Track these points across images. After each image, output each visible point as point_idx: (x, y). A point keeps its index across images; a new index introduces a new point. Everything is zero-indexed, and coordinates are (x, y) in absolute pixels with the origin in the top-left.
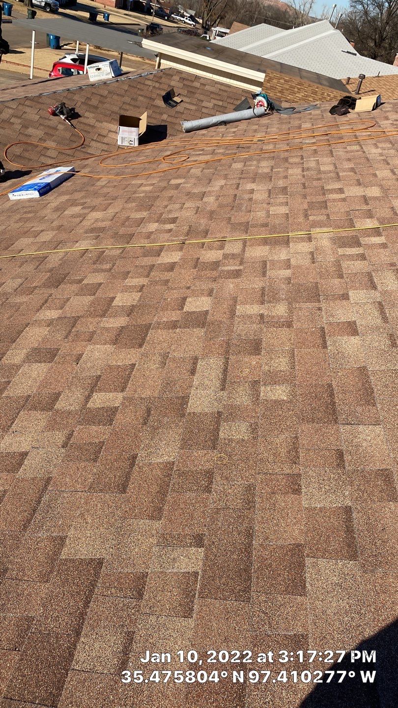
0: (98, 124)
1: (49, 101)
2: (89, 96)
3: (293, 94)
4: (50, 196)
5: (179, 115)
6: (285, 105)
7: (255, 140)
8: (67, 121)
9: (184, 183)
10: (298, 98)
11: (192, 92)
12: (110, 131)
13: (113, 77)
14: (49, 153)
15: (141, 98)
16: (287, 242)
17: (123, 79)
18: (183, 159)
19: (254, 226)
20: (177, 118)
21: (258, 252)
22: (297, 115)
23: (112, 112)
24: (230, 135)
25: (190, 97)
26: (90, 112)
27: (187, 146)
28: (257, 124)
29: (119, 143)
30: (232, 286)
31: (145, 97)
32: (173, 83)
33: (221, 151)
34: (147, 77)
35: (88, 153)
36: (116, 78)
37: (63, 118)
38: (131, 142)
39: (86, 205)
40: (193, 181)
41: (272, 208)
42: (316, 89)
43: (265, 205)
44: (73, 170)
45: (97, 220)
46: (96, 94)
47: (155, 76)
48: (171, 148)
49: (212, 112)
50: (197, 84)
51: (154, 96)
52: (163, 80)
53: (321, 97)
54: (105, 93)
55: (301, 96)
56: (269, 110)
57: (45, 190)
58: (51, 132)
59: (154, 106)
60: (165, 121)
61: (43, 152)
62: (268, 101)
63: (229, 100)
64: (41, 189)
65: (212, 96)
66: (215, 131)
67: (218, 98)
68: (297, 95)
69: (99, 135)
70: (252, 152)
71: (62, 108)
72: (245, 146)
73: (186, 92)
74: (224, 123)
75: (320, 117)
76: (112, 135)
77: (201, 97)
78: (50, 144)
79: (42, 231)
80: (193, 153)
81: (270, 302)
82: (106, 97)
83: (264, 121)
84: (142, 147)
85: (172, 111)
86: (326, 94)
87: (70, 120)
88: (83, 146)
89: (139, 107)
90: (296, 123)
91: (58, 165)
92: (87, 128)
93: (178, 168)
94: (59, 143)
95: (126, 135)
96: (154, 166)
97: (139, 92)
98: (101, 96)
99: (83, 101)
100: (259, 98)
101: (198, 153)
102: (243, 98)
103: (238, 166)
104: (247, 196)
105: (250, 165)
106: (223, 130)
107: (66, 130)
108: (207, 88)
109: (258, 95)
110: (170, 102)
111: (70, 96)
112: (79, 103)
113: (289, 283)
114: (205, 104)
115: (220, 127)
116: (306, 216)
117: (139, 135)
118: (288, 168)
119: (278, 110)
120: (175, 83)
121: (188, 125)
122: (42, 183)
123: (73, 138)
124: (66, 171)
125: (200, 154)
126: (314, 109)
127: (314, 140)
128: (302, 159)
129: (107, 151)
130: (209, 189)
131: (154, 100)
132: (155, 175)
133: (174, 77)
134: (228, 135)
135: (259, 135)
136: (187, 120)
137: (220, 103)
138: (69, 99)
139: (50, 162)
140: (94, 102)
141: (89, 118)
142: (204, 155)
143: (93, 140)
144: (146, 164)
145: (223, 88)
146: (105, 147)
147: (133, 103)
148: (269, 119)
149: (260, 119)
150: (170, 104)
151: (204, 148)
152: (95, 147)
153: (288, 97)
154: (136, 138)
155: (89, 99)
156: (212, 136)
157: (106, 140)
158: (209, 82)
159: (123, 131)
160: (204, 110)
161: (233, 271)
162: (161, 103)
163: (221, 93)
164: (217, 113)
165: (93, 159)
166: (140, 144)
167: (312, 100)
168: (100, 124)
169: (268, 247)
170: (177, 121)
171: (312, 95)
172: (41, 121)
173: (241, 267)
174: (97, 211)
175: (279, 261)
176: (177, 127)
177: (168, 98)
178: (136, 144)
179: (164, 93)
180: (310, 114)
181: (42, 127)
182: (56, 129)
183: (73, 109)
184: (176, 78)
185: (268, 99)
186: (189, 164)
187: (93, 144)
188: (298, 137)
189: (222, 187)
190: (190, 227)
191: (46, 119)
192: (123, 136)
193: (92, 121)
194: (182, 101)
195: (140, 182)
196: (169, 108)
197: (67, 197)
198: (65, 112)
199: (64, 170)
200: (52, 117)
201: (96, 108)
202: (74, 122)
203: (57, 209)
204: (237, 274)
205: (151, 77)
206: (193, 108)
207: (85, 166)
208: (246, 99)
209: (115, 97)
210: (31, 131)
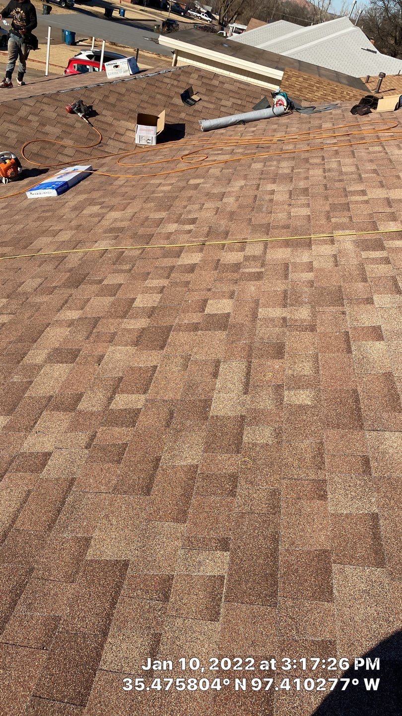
0: (116, 123)
1: (66, 98)
2: (107, 94)
3: (312, 93)
4: (68, 195)
5: (198, 114)
6: (304, 104)
7: (275, 139)
8: (85, 119)
9: (203, 183)
10: (317, 97)
11: (210, 90)
12: (127, 130)
13: (131, 75)
14: (66, 151)
15: (159, 96)
16: (309, 244)
17: (141, 77)
18: (202, 159)
19: (276, 228)
20: (195, 116)
21: (279, 254)
22: (317, 115)
23: (131, 110)
24: (249, 134)
25: (208, 96)
26: (107, 109)
27: (205, 145)
28: (276, 124)
29: (137, 142)
30: (253, 288)
31: (163, 95)
32: (191, 81)
33: (240, 150)
34: (165, 75)
35: (105, 152)
36: (135, 75)
37: (81, 116)
38: (148, 141)
39: (104, 205)
40: (212, 180)
41: (293, 210)
42: (336, 88)
43: (286, 207)
44: (91, 169)
45: (115, 220)
46: (114, 92)
47: (173, 74)
48: (189, 147)
49: (231, 111)
50: (216, 83)
51: (172, 94)
52: (182, 78)
53: (340, 96)
54: (123, 91)
55: (320, 95)
56: (288, 109)
57: (63, 189)
58: (69, 130)
59: (172, 104)
60: (183, 120)
61: (60, 151)
62: (287, 100)
63: (248, 99)
64: (59, 188)
65: (231, 94)
66: (233, 131)
67: (237, 96)
68: (315, 94)
69: (117, 133)
70: (271, 152)
71: (79, 106)
72: (264, 146)
73: (205, 90)
74: (243, 122)
75: (341, 116)
76: (129, 134)
77: (220, 96)
78: (68, 142)
79: (61, 230)
80: (212, 152)
81: (292, 305)
82: (123, 95)
83: (284, 120)
84: (160, 146)
85: (190, 110)
86: (345, 93)
87: (88, 118)
88: (100, 145)
89: (157, 106)
90: (316, 122)
91: (76, 163)
92: (104, 126)
93: (197, 168)
94: (76, 141)
95: (143, 134)
96: (172, 165)
97: (157, 90)
98: (119, 93)
99: (101, 98)
100: (279, 97)
101: (216, 152)
102: (262, 97)
103: (258, 166)
104: (267, 197)
105: (270, 166)
106: (241, 129)
107: (83, 128)
108: (226, 86)
109: (277, 94)
110: (188, 100)
111: (87, 93)
112: (97, 101)
113: (312, 286)
114: (223, 102)
115: (239, 126)
116: (328, 218)
117: (157, 133)
118: (308, 169)
119: (298, 110)
120: (193, 81)
121: (206, 123)
122: (60, 182)
123: (91, 137)
124: (83, 170)
125: (218, 154)
126: (334, 108)
127: (335, 141)
128: (323, 159)
129: (124, 150)
130: (229, 189)
131: (172, 98)
132: (174, 174)
133: (193, 75)
134: (248, 134)
135: (278, 135)
136: (206, 119)
137: (239, 102)
138: (87, 97)
139: (67, 160)
140: (112, 100)
141: (106, 116)
142: (223, 154)
143: (110, 138)
144: (164, 163)
145: (242, 86)
146: (123, 146)
147: (150, 101)
148: (289, 118)
149: (280, 118)
150: (188, 103)
151: (223, 147)
152: (112, 146)
153: (307, 96)
154: (154, 136)
155: (107, 97)
156: (231, 136)
157: (123, 139)
158: (228, 80)
159: (141, 130)
160: (223, 109)
161: (254, 273)
162: (179, 101)
163: (240, 91)
164: (236, 111)
165: (111, 157)
166: (157, 143)
167: (331, 98)
168: (118, 122)
169: (289, 250)
170: (195, 120)
171: (331, 94)
172: (59, 119)
173: (263, 270)
174: (115, 210)
175: (302, 264)
176: (195, 126)
177: (186, 96)
178: (154, 143)
179: (182, 92)
180: (331, 113)
181: (59, 125)
182: (73, 127)
183: (91, 107)
184: (195, 76)
185: (288, 98)
186: (208, 164)
187: (111, 142)
188: (319, 137)
189: (242, 187)
190: (210, 228)
191: (63, 116)
192: (141, 135)
193: (109, 119)
194: (200, 99)
195: (158, 182)
196: (187, 107)
197: (85, 196)
198: (82, 109)
199: (82, 168)
200: (69, 115)
201: (114, 106)
202: (92, 120)
203: (75, 208)
204: (258, 276)
205: (170, 74)
206: (212, 106)
207: (102, 165)
208: (265, 98)
209: (133, 95)
210: (48, 128)
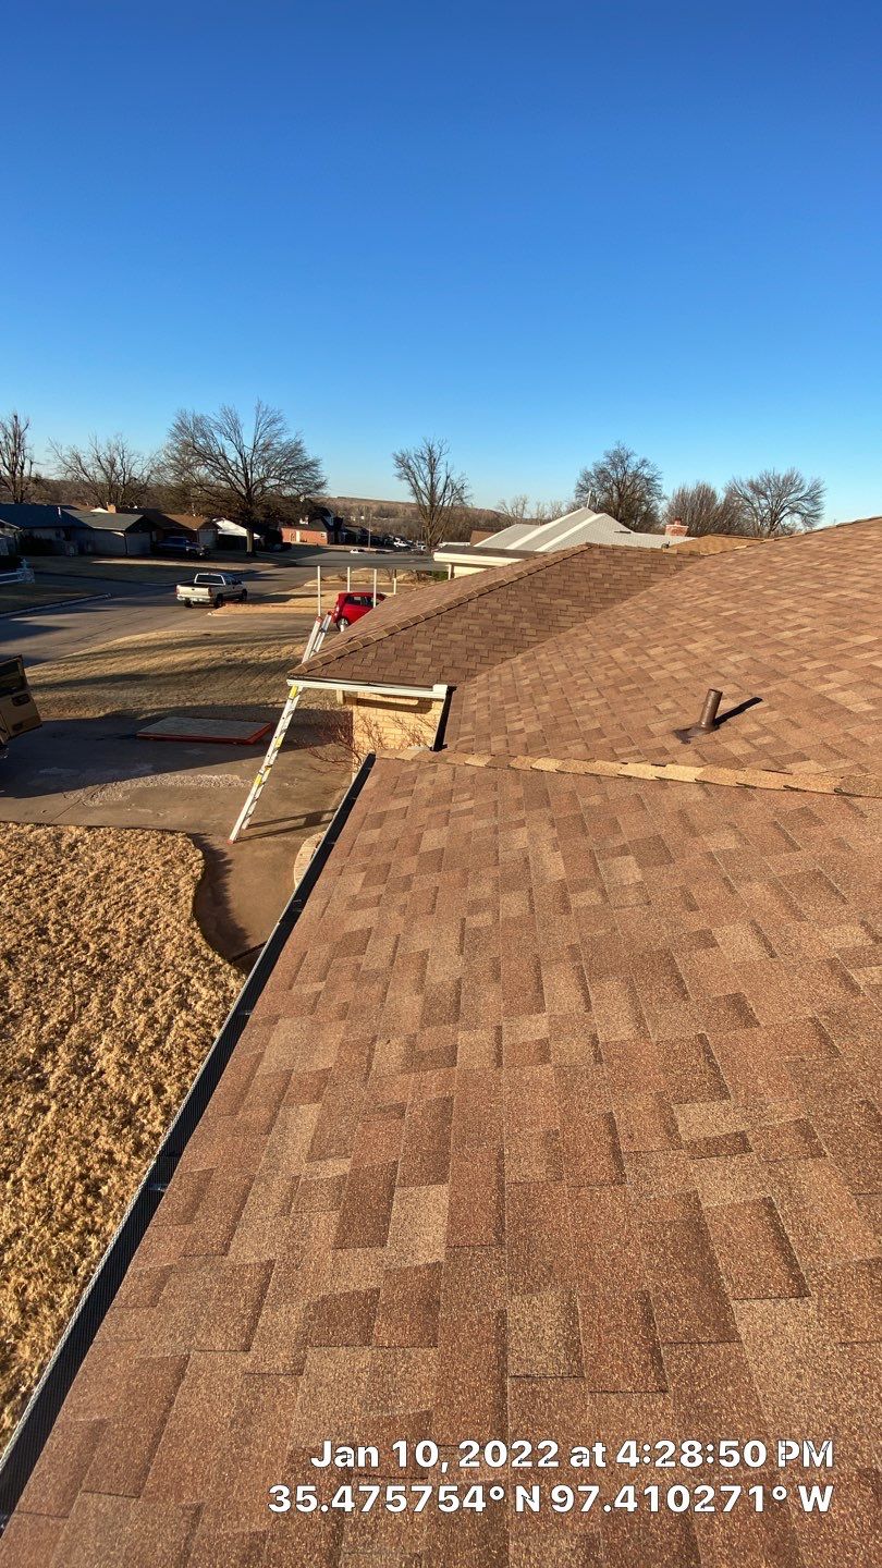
15: (576, 575)
50: (617, 554)
51: (587, 571)
77: (629, 564)
82: (546, 579)
114: (634, 569)
137: (649, 566)
140: (539, 584)
187: (560, 618)
193: (548, 601)
201: (543, 589)
210: (500, 617)
